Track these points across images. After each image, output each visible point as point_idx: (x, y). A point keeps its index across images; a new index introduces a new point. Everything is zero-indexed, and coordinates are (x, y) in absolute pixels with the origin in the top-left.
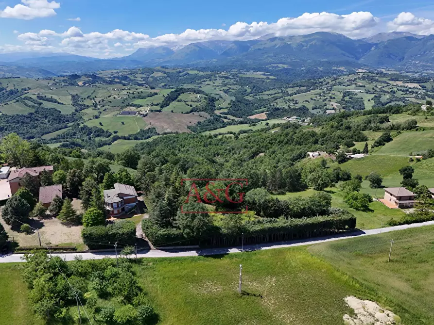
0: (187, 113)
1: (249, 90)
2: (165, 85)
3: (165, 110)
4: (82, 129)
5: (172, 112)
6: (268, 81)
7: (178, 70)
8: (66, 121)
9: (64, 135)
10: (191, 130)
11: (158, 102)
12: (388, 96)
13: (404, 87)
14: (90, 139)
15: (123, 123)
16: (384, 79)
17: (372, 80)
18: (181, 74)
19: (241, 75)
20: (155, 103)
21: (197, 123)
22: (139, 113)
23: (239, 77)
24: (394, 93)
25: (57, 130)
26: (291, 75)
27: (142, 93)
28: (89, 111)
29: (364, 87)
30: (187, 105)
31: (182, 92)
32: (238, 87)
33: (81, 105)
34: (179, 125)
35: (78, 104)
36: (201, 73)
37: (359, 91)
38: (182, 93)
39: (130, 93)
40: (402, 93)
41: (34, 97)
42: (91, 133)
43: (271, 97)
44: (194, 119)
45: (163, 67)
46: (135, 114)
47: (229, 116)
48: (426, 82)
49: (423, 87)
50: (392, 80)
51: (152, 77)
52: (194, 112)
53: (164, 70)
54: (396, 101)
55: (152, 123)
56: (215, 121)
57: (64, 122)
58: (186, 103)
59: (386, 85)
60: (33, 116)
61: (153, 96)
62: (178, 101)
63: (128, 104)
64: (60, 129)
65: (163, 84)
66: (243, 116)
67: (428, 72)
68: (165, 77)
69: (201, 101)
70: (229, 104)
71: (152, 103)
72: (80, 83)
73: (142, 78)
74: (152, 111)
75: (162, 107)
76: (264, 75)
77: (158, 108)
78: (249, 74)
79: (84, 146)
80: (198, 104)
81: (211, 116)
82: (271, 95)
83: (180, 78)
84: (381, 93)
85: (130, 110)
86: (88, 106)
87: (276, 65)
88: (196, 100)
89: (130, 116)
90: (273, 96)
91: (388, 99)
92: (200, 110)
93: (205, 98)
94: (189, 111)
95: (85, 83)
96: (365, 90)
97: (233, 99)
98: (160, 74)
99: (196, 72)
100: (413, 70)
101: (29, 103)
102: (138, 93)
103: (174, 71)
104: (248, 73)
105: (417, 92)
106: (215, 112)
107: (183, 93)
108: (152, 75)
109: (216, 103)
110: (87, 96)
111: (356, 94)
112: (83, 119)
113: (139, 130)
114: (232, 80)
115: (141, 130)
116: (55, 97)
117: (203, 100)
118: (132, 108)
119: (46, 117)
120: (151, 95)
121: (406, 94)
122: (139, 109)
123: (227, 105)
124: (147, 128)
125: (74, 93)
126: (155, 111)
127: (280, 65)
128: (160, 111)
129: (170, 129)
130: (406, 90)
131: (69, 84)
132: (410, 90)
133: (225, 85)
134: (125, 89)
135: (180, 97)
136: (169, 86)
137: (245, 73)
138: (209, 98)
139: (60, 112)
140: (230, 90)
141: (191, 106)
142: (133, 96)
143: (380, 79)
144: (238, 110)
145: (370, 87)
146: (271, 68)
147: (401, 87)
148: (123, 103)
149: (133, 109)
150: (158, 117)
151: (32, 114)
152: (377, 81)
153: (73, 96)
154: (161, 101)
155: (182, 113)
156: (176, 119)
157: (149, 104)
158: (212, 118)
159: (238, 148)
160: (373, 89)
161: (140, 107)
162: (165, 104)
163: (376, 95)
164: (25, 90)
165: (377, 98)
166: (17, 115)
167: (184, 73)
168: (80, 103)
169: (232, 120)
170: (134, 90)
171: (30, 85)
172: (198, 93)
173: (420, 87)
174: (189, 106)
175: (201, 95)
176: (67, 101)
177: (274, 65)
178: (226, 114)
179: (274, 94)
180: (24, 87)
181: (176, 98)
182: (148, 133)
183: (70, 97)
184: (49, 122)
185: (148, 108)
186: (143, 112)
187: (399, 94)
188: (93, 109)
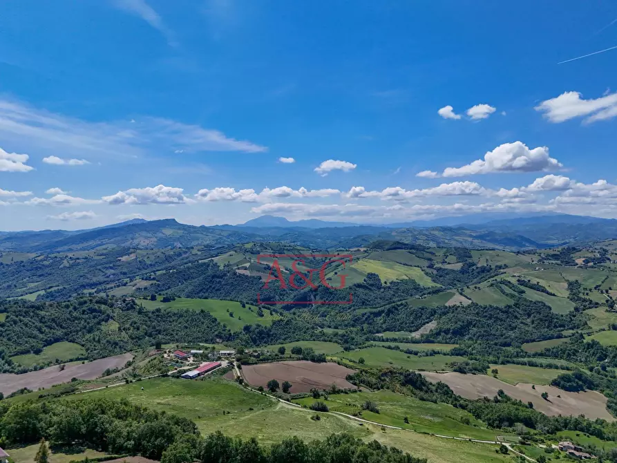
4: (590, 346)
8: (560, 326)
9: (557, 352)
14: (604, 368)
25: (545, 339)
28: (600, 313)
33: (585, 300)
35: (579, 299)
41: (514, 281)
42: (606, 356)
57: (556, 327)
60: (510, 310)
64: (550, 338)
72: (580, 261)
79: (597, 386)
86: (597, 304)
95: (587, 262)
101: (508, 290)
110: (595, 286)
112: (590, 328)
116: (543, 283)
119: (529, 315)
125: (572, 279)
131: (562, 262)
139: (550, 309)
151: (510, 307)
153: (570, 284)
164: (500, 267)
166: (491, 306)
168: (581, 295)
171: (506, 262)
176: (562, 290)
180: (499, 264)
183: (566, 285)
184: (533, 322)
188: (607, 311)
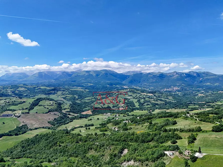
0: (46, 113)
1: (77, 97)
2: (27, 95)
3: (31, 112)
5: (37, 113)
6: (85, 92)
7: (34, 86)
10: (51, 124)
11: (27, 107)
12: (143, 100)
13: (147, 95)
15: (4, 123)
16: (138, 92)
17: (134, 92)
18: (36, 89)
19: (71, 89)
20: (25, 108)
21: (53, 119)
22: (15, 115)
23: (70, 90)
24: (145, 98)
26: (95, 89)
27: (15, 102)
29: (132, 95)
32: (71, 96)
34: (43, 121)
36: (48, 88)
37: (130, 97)
38: (41, 101)
39: (6, 102)
40: (148, 98)
43: (89, 101)
44: (52, 117)
45: (25, 85)
46: (12, 116)
47: (71, 113)
48: (155, 93)
49: (155, 95)
50: (141, 92)
51: (18, 91)
52: (50, 112)
54: (147, 102)
55: (24, 122)
56: (64, 117)
58: (45, 107)
59: (140, 95)
61: (22, 103)
62: (39, 106)
63: (5, 109)
65: (25, 94)
66: (79, 113)
67: (151, 88)
68: (26, 91)
69: (53, 105)
70: (69, 106)
71: (23, 108)
73: (11, 91)
74: (23, 113)
75: (29, 110)
76: (82, 89)
77: (27, 111)
78: (75, 89)
80: (52, 107)
81: (61, 114)
82: (89, 100)
83: (35, 91)
84: (140, 99)
85: (7, 114)
87: (87, 84)
88: (50, 105)
89: (7, 117)
90: (90, 100)
91: (143, 101)
92: (54, 111)
93: (56, 103)
94: (47, 112)
96: (133, 97)
97: (71, 102)
98: (23, 89)
99: (45, 87)
100: (145, 87)
102: (12, 102)
103: (32, 87)
104: (73, 88)
105: (154, 98)
106: (62, 111)
107: (41, 100)
108: (18, 89)
109: (62, 106)
111: (130, 99)
113: (15, 127)
114: (67, 92)
115: (17, 127)
117: (54, 104)
120: (21, 103)
121: (150, 99)
122: (14, 112)
123: (68, 107)
124: (21, 125)
126: (25, 113)
127: (89, 84)
128: (28, 113)
129: (37, 125)
130: (149, 97)
132: (151, 97)
133: (63, 94)
134: (2, 99)
135: (40, 103)
136: (29, 96)
137: (72, 88)
138: (58, 103)
140: (67, 97)
141: (48, 108)
142: (8, 104)
143: (137, 92)
144: (75, 109)
145: (134, 95)
146: (84, 85)
147: (146, 95)
148: (2, 109)
149: (10, 112)
150: (27, 117)
152: (136, 93)
155: (43, 113)
156: (40, 117)
157: (21, 109)
160: (136, 97)
161: (15, 111)
162: (31, 108)
163: (138, 100)
165: (139, 101)
167: (38, 88)
169: (73, 115)
170: (9, 100)
172: (50, 100)
173: (153, 96)
174: (47, 109)
175: (53, 102)
177: (85, 84)
178: (69, 112)
179: (91, 99)
181: (38, 104)
182: (22, 128)
185: (20, 112)
186: (18, 115)
187: (147, 99)
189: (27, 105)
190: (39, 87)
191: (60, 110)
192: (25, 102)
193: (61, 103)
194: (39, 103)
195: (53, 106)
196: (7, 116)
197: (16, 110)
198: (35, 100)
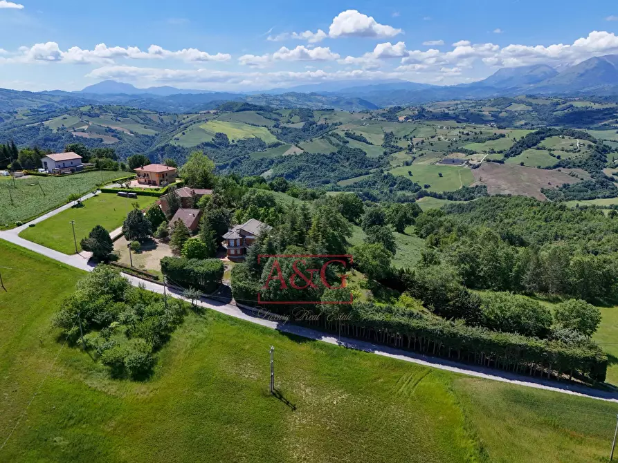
0: (547, 168)
2: (526, 124)
3: (512, 161)
4: (386, 177)
5: (522, 164)
7: (555, 100)
8: (369, 166)
9: (362, 184)
10: (548, 196)
11: (502, 149)
14: (391, 191)
15: (441, 175)
18: (559, 107)
20: (496, 150)
21: (561, 186)
22: (468, 163)
25: (356, 176)
27: (481, 133)
28: (402, 156)
30: (552, 155)
31: (548, 134)
33: (393, 147)
34: (529, 186)
35: (390, 146)
36: (597, 106)
38: (548, 136)
39: (463, 133)
41: (342, 134)
42: (395, 183)
44: (557, 180)
45: (530, 96)
46: (462, 163)
51: (507, 112)
52: (561, 168)
53: (530, 100)
55: (483, 180)
56: (597, 186)
57: (366, 167)
58: (552, 152)
60: (335, 156)
61: (497, 138)
62: (538, 149)
63: (455, 149)
64: (361, 175)
65: (523, 122)
68: (529, 112)
69: (579, 151)
71: (493, 150)
72: (402, 119)
73: (490, 112)
74: (488, 161)
75: (507, 156)
77: (500, 157)
79: (379, 200)
80: (572, 155)
81: (592, 177)
85: (455, 158)
86: (401, 148)
88: (572, 148)
89: (453, 165)
92: (574, 166)
93: (590, 146)
94: (553, 165)
95: (407, 119)
98: (521, 107)
99: (588, 104)
101: (334, 140)
102: (476, 133)
103: (548, 103)
106: (604, 170)
107: (551, 136)
108: (508, 108)
109: (609, 156)
110: (404, 135)
112: (391, 165)
113: (461, 187)
115: (464, 187)
116: (365, 135)
117: (584, 149)
118: (460, 154)
119: (348, 159)
120: (494, 138)
122: (470, 157)
124: (474, 185)
125: (388, 131)
126: (494, 161)
128: (501, 162)
129: (510, 190)
131: (387, 119)
134: (458, 127)
136: (532, 125)
138: (598, 147)
139: (365, 154)
141: (559, 157)
142: (467, 137)
148: (449, 146)
149: (461, 156)
150: (496, 170)
151: (334, 154)
153: (387, 135)
154: (507, 148)
155: (539, 167)
156: (525, 176)
157: (488, 151)
158: (594, 180)
159: (601, 231)
161: (473, 153)
162: (514, 152)
164: (336, 125)
166: (319, 154)
167: (563, 105)
168: (392, 144)
170: (471, 129)
171: (341, 120)
172: (579, 138)
174: (555, 158)
175: (582, 141)
176: (378, 140)
180: (335, 122)
181: (535, 144)
182: (473, 192)
183: (383, 136)
184: (350, 165)
185: (483, 157)
186: (475, 162)
188: (407, 153)
189: (506, 144)
190: (568, 104)
191: (596, 164)
192: (503, 136)
193: (611, 148)
194: (542, 141)
195: (577, 154)
196: (453, 162)
197: (476, 153)
198: (531, 134)
